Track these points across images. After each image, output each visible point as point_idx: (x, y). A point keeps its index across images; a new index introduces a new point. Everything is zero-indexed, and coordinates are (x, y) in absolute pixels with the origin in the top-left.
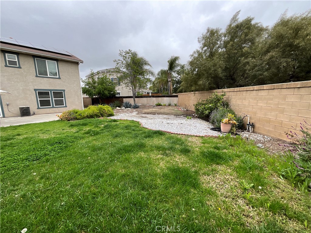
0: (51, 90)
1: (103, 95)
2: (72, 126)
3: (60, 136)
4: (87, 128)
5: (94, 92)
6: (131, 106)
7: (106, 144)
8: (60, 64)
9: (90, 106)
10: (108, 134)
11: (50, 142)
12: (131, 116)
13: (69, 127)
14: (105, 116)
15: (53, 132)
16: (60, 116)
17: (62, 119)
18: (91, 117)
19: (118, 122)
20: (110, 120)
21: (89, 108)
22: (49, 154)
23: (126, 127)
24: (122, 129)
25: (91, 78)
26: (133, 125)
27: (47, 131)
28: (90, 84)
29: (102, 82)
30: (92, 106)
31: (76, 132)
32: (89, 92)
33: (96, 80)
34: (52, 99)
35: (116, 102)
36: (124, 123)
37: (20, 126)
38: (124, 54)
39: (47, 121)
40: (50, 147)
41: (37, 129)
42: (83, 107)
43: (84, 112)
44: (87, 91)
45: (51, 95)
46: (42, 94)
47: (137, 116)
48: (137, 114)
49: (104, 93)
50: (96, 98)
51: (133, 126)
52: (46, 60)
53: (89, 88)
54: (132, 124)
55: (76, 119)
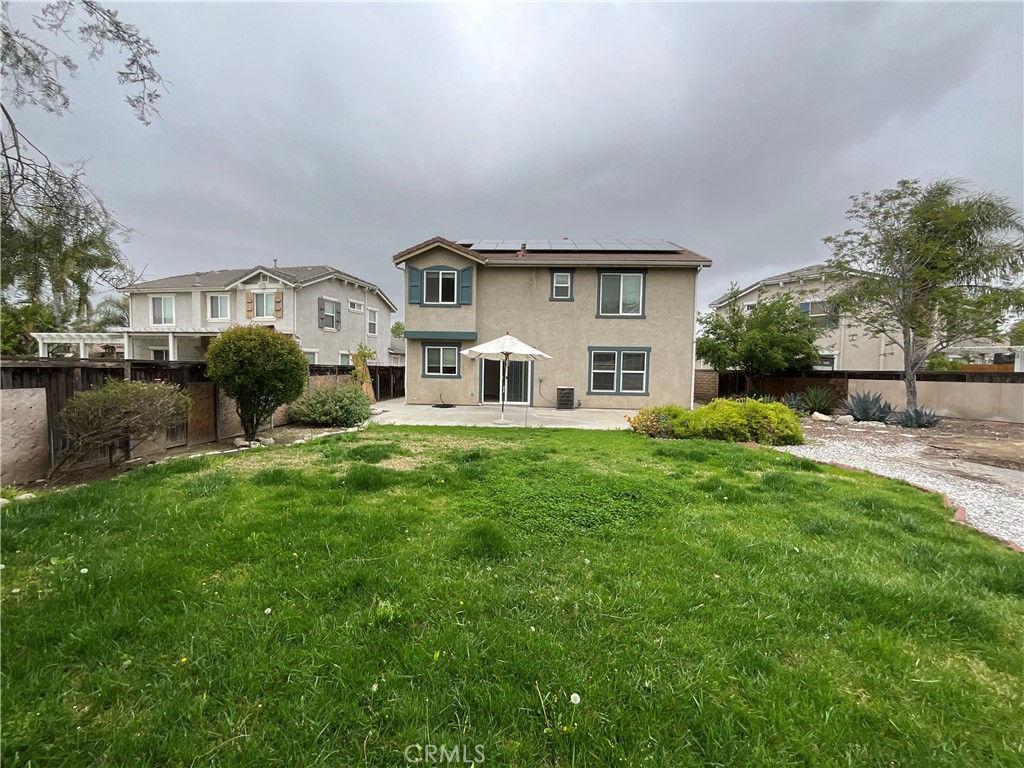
0: (619, 349)
1: (761, 364)
2: (661, 453)
3: (633, 476)
4: (705, 473)
5: (731, 354)
6: (887, 413)
7: (777, 548)
8: (650, 278)
9: (718, 400)
10: (782, 510)
11: (612, 488)
12: (888, 459)
13: (653, 455)
14: (768, 441)
15: (615, 461)
16: (632, 419)
17: (635, 429)
18: (718, 435)
19: (821, 471)
20: (788, 460)
21: (714, 407)
22: (610, 522)
23: (866, 504)
24: (846, 506)
25: (728, 308)
26: (901, 503)
27: (603, 454)
28: (721, 327)
29: (767, 318)
30: (725, 400)
31: (673, 475)
32: (715, 352)
33: (746, 313)
34: (619, 372)
35: (812, 393)
36: (853, 485)
37: (555, 430)
38: (872, 204)
39: (604, 428)
40: (614, 504)
41: (584, 446)
42: (692, 399)
43: (698, 418)
44: (709, 350)
45: (619, 361)
46: (602, 358)
47: (926, 463)
48: (924, 455)
49: (767, 357)
50: (735, 373)
51: (906, 510)
52: (622, 275)
53: (717, 339)
54: (897, 499)
55: (673, 434)
